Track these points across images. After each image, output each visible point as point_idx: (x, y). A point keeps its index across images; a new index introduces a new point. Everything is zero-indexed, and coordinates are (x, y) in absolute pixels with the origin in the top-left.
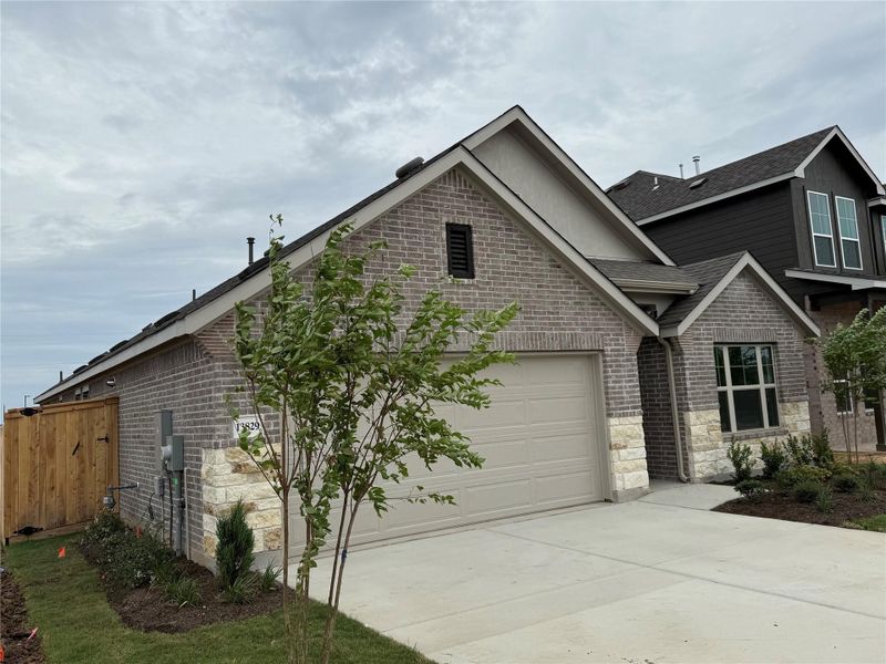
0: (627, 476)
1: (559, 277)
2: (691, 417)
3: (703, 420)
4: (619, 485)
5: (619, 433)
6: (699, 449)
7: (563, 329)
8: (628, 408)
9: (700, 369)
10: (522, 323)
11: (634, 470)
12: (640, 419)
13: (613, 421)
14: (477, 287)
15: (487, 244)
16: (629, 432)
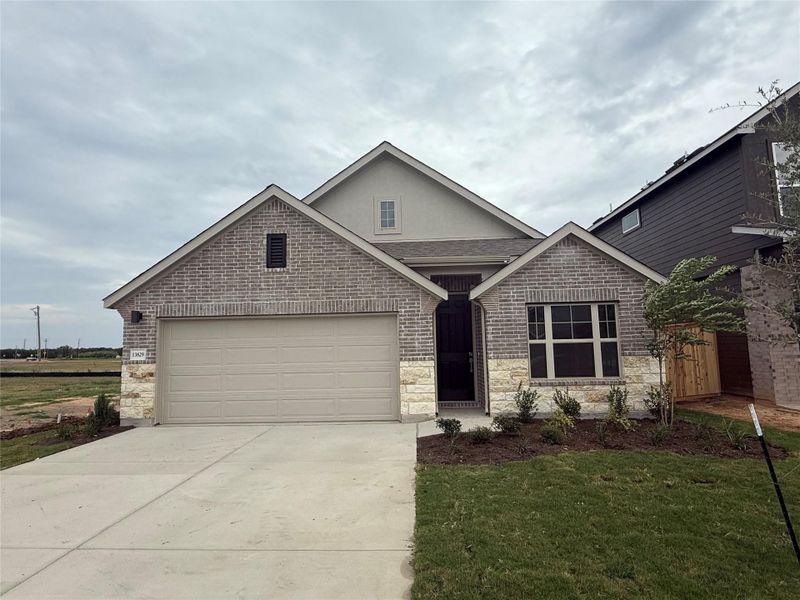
0: (411, 405)
1: (360, 260)
2: (492, 364)
3: (505, 367)
4: (404, 410)
5: (406, 373)
6: (497, 391)
7: (358, 298)
8: (419, 355)
9: (506, 325)
10: (323, 295)
11: (420, 401)
12: (432, 363)
13: (402, 364)
14: (288, 273)
15: (299, 244)
16: (418, 373)
